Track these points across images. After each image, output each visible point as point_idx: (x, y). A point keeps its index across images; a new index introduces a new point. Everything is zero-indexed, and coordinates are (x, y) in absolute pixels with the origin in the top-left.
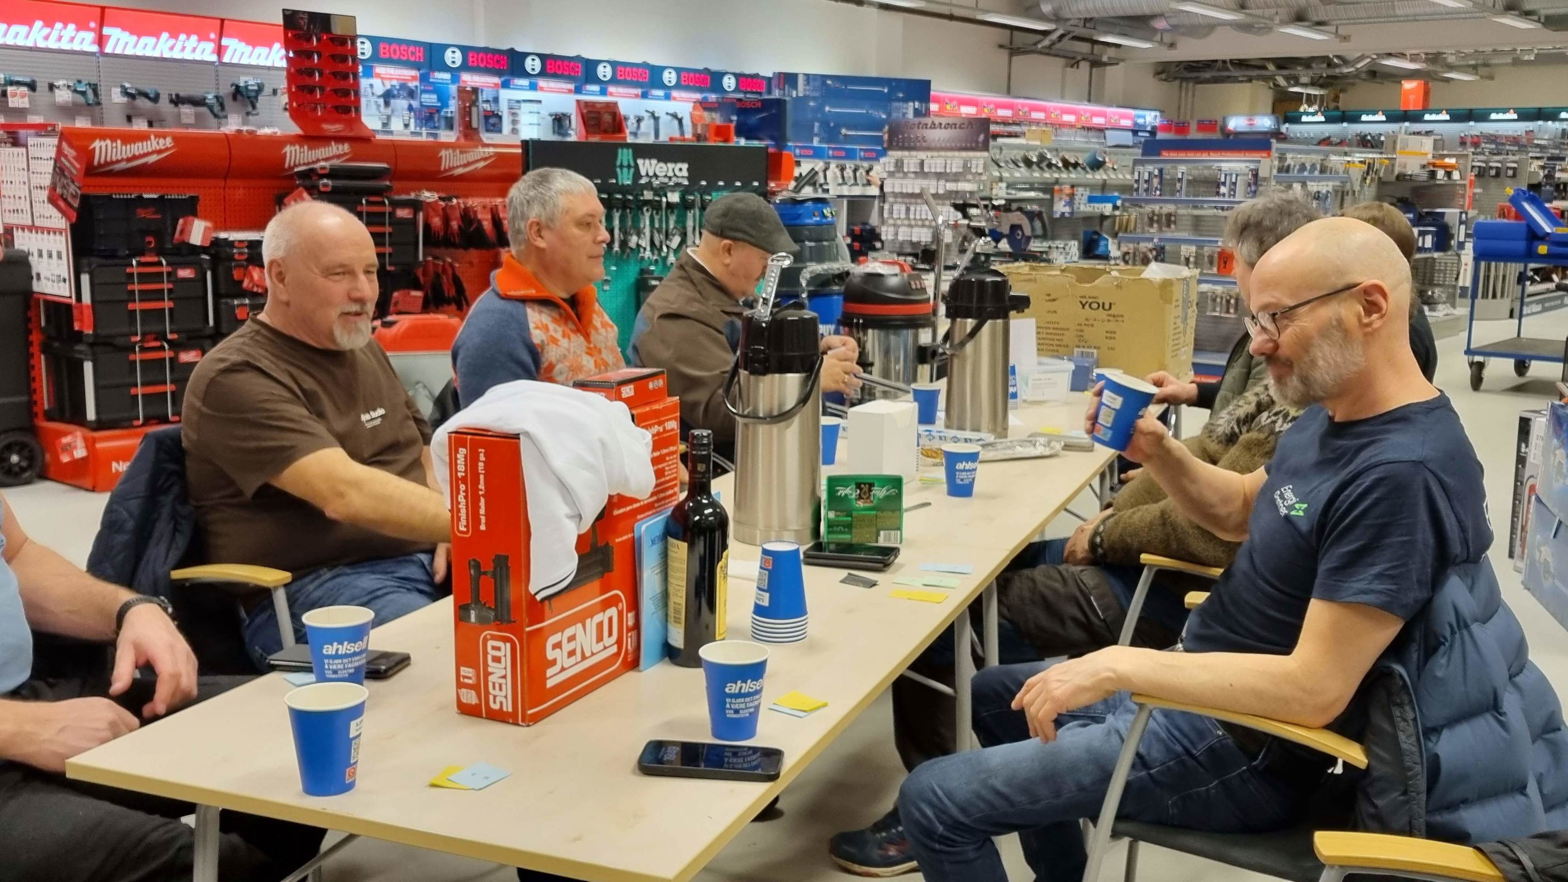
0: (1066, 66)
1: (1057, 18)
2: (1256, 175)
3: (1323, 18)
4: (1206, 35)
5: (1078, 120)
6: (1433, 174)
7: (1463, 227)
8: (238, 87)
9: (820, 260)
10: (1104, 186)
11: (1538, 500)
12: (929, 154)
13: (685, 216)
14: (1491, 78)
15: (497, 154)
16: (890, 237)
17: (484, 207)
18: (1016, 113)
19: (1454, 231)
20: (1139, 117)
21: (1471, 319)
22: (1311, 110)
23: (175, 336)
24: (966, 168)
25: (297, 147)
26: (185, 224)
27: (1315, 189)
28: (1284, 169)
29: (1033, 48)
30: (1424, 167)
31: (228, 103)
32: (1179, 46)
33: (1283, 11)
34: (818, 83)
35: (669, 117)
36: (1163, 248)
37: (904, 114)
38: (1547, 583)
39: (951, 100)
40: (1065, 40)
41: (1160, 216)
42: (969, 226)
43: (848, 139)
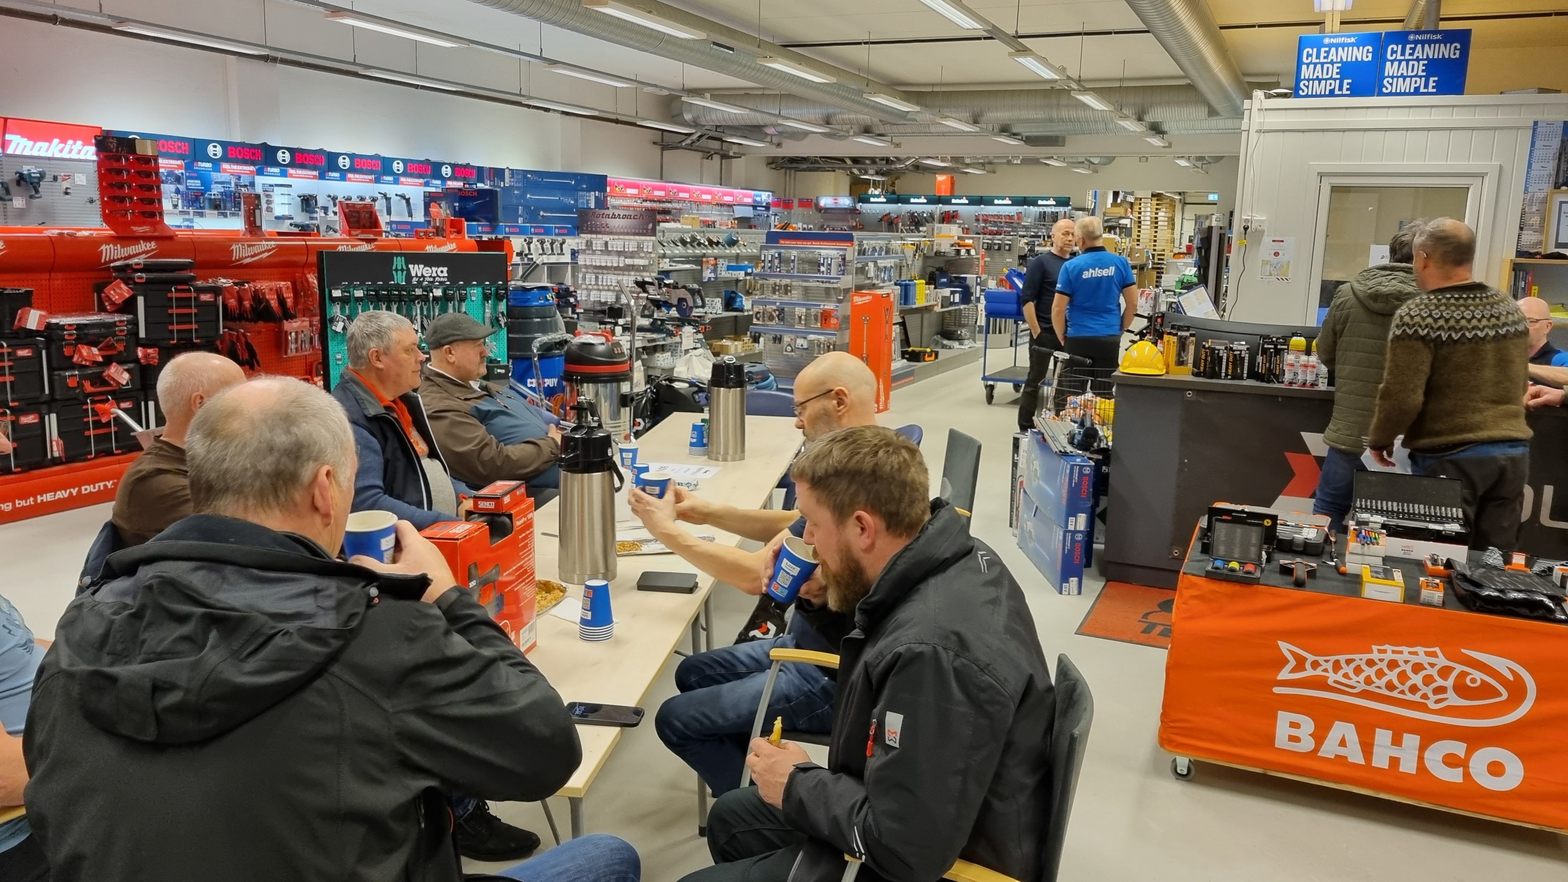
0: (703, 158)
1: (695, 124)
2: (844, 259)
3: (883, 132)
4: (802, 139)
5: (713, 198)
6: (958, 252)
7: (978, 287)
8: (21, 175)
9: (545, 332)
10: (737, 257)
11: (1025, 492)
12: (612, 237)
13: (447, 306)
14: (994, 172)
15: (278, 246)
16: (584, 298)
17: (271, 289)
18: (667, 194)
19: (973, 290)
20: (757, 196)
21: (986, 348)
22: (877, 192)
23: (16, 404)
24: (640, 247)
25: (111, 245)
26: (22, 313)
27: (883, 265)
28: (862, 252)
29: (679, 145)
30: (952, 245)
31: (13, 188)
32: (784, 145)
33: (856, 128)
34: (520, 177)
35: (398, 198)
36: (783, 309)
37: (588, 203)
38: (1031, 545)
39: (619, 183)
40: (704, 139)
41: (780, 286)
42: (647, 298)
43: (546, 220)
